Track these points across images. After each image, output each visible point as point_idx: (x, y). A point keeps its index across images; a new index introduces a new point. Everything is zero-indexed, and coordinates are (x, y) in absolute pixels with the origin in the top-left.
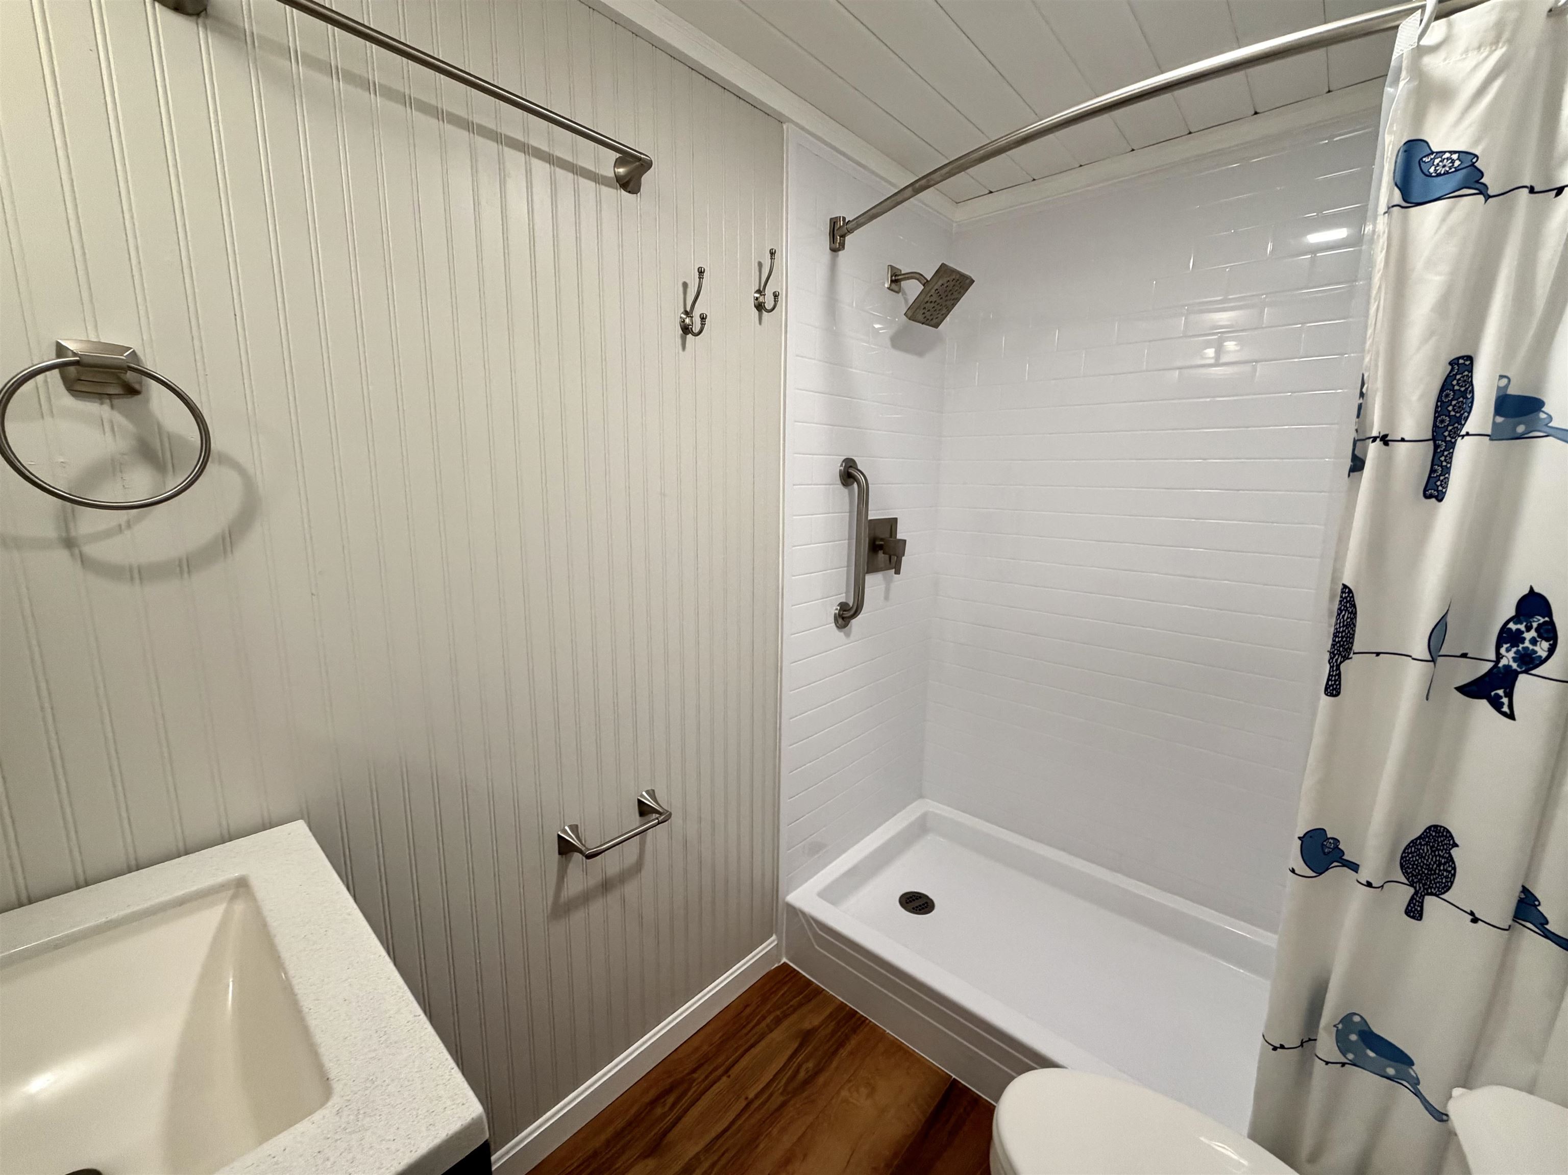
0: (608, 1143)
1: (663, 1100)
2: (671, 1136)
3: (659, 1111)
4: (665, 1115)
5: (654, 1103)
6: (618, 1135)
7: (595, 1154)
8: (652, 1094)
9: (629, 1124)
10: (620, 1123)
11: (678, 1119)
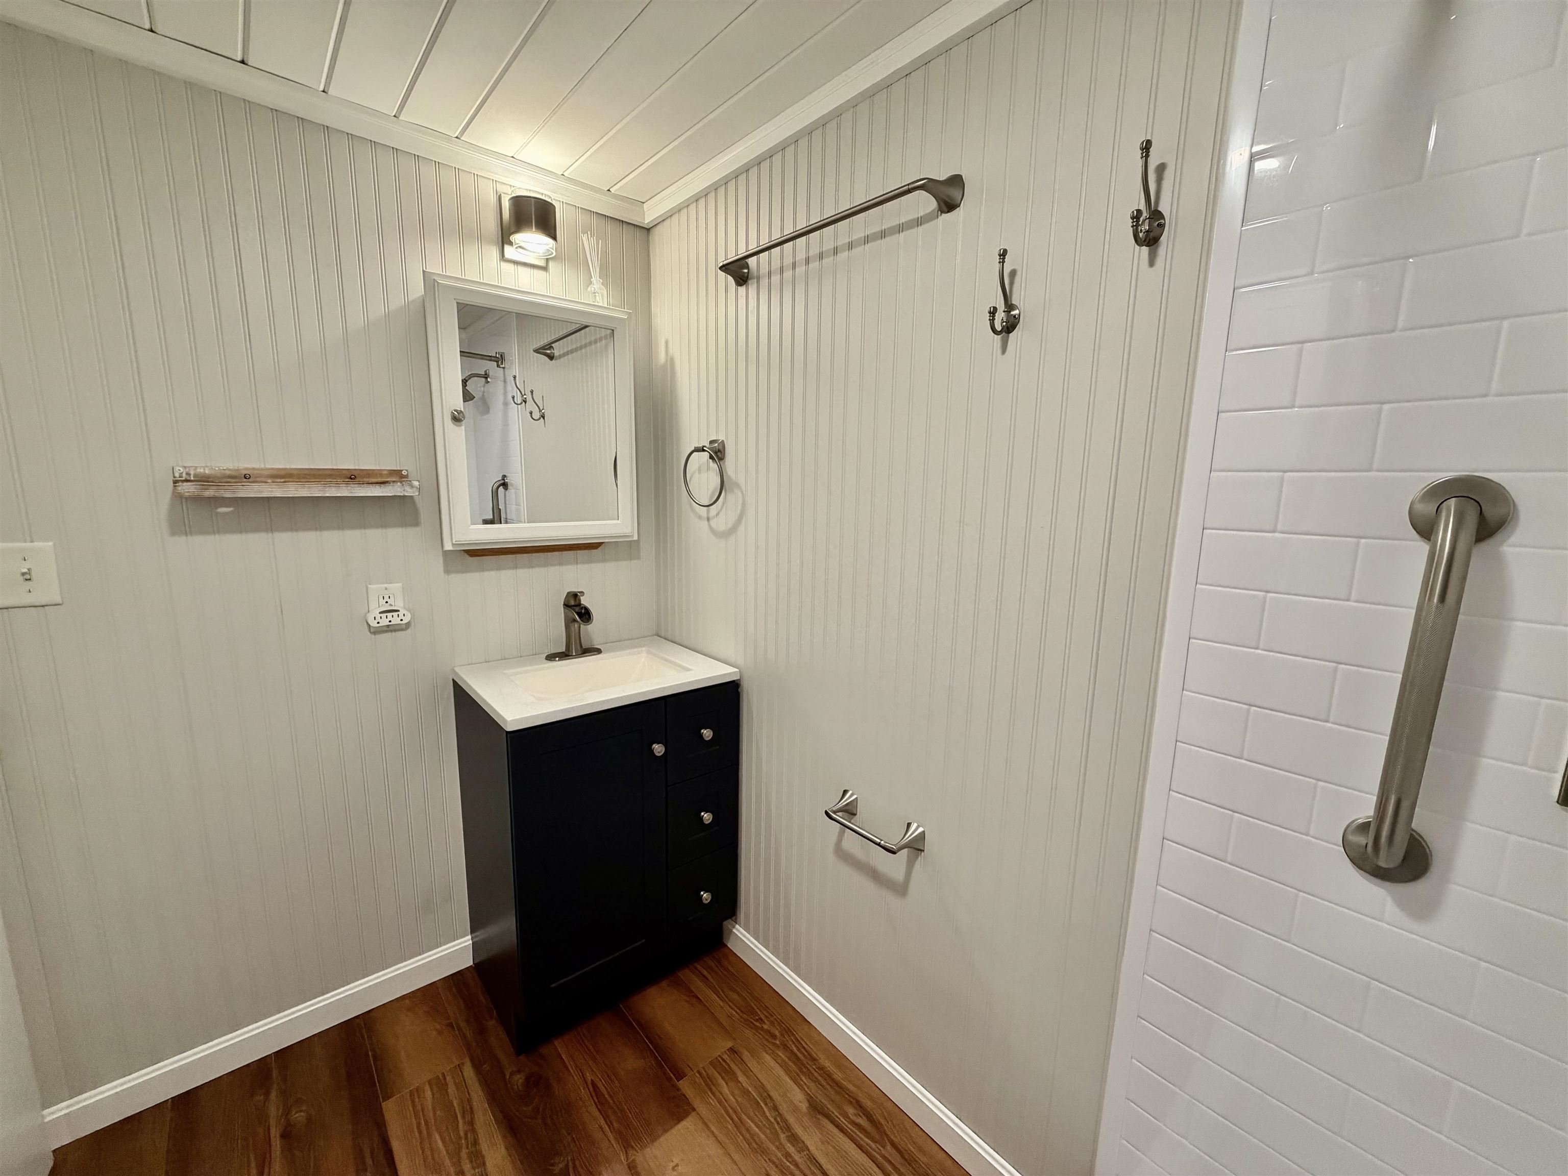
0: (821, 1068)
1: (861, 1114)
2: (825, 1122)
3: (851, 1111)
4: (846, 1116)
5: (859, 1105)
6: (828, 1076)
7: (814, 1060)
8: (868, 1104)
9: (837, 1083)
10: (838, 1075)
11: (842, 1130)
